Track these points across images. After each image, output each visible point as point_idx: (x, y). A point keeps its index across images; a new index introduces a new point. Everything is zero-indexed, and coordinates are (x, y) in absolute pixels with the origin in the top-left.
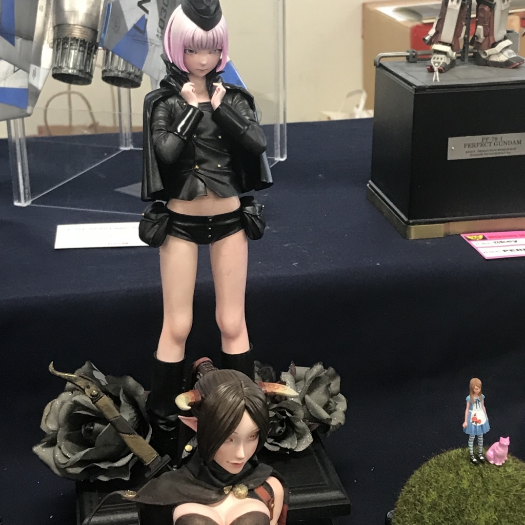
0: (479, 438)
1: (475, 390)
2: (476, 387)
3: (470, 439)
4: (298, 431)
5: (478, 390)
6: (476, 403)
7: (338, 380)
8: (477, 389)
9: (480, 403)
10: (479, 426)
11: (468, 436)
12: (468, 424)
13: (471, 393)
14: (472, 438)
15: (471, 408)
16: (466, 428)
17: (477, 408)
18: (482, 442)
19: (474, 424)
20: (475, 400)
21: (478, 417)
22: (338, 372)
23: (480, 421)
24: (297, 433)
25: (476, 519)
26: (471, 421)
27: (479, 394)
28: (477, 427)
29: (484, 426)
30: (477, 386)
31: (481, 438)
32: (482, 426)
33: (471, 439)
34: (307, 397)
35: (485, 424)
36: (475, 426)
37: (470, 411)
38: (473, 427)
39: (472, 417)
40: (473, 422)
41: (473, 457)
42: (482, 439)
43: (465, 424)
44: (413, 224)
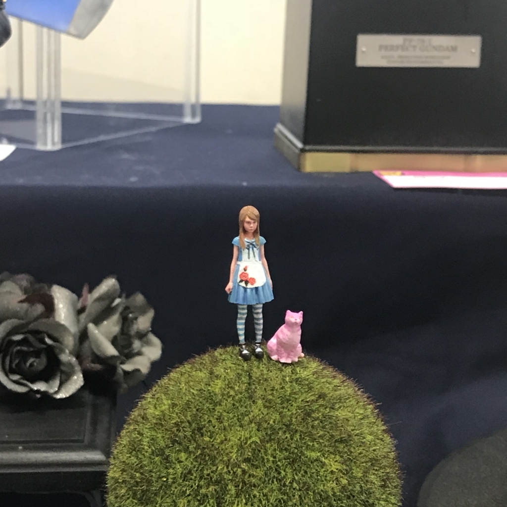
1: (246, 225)
2: (248, 219)
3: (239, 316)
6: (249, 249)
7: (151, 314)
8: (249, 223)
9: (255, 249)
10: (252, 289)
11: (235, 308)
12: (234, 286)
14: (243, 313)
15: (239, 259)
17: (249, 258)
19: (243, 284)
20: (247, 244)
21: (251, 274)
23: (253, 281)
26: (239, 280)
27: (255, 233)
28: (248, 291)
29: (260, 289)
30: (250, 218)
32: (257, 288)
33: (241, 314)
34: (91, 326)
35: (263, 287)
36: (245, 289)
37: (239, 263)
38: (242, 290)
39: (240, 273)
40: (241, 281)
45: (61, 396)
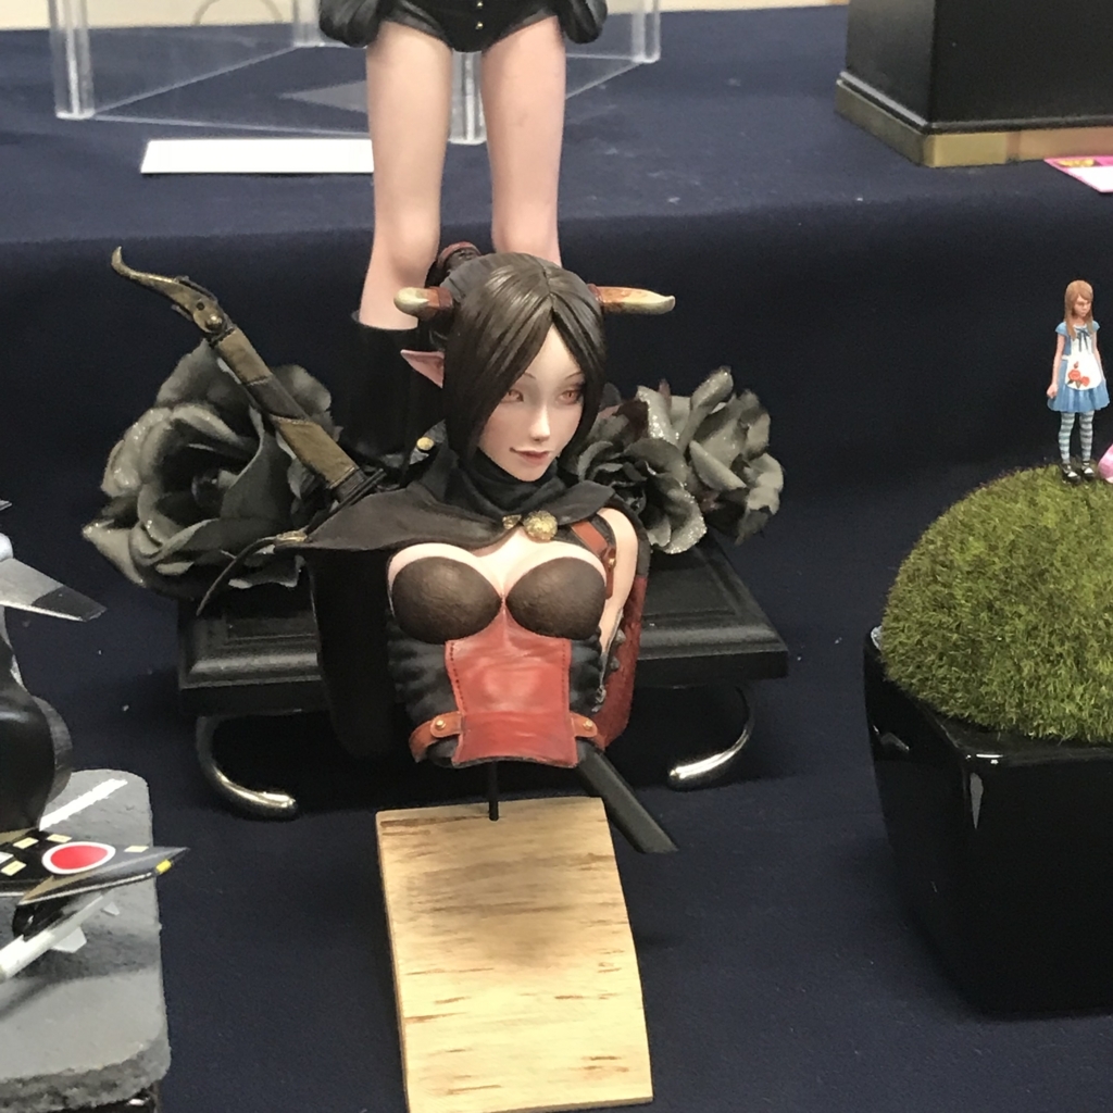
0: (1083, 426)
1: (1077, 307)
2: (1080, 299)
3: (1063, 427)
4: (671, 509)
5: (1084, 307)
6: (1080, 339)
7: (764, 422)
8: (1082, 304)
9: (1088, 338)
10: (1085, 391)
11: (1058, 416)
12: (1060, 390)
13: (1068, 313)
14: (1068, 423)
15: (1066, 351)
16: (1054, 399)
17: (1080, 349)
18: (1091, 433)
19: (1073, 386)
20: (1077, 332)
21: (1083, 372)
22: (766, 404)
23: (1086, 380)
24: (672, 516)
25: (1074, 588)
26: (1067, 380)
27: (1085, 319)
28: (1081, 394)
29: (1095, 391)
30: (1083, 297)
31: (1087, 423)
32: (1091, 391)
33: (1065, 424)
34: (695, 445)
35: (1098, 387)
36: (1076, 392)
37: (1065, 357)
38: (1072, 394)
39: (1068, 370)
40: (1071, 382)
41: (1069, 467)
42: (1090, 426)
43: (1053, 389)
44: (940, 131)
45: (675, 549)
